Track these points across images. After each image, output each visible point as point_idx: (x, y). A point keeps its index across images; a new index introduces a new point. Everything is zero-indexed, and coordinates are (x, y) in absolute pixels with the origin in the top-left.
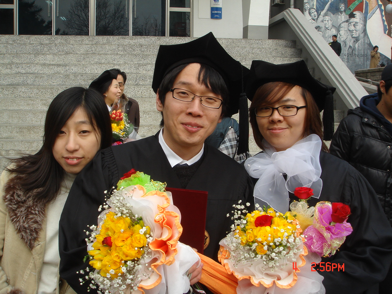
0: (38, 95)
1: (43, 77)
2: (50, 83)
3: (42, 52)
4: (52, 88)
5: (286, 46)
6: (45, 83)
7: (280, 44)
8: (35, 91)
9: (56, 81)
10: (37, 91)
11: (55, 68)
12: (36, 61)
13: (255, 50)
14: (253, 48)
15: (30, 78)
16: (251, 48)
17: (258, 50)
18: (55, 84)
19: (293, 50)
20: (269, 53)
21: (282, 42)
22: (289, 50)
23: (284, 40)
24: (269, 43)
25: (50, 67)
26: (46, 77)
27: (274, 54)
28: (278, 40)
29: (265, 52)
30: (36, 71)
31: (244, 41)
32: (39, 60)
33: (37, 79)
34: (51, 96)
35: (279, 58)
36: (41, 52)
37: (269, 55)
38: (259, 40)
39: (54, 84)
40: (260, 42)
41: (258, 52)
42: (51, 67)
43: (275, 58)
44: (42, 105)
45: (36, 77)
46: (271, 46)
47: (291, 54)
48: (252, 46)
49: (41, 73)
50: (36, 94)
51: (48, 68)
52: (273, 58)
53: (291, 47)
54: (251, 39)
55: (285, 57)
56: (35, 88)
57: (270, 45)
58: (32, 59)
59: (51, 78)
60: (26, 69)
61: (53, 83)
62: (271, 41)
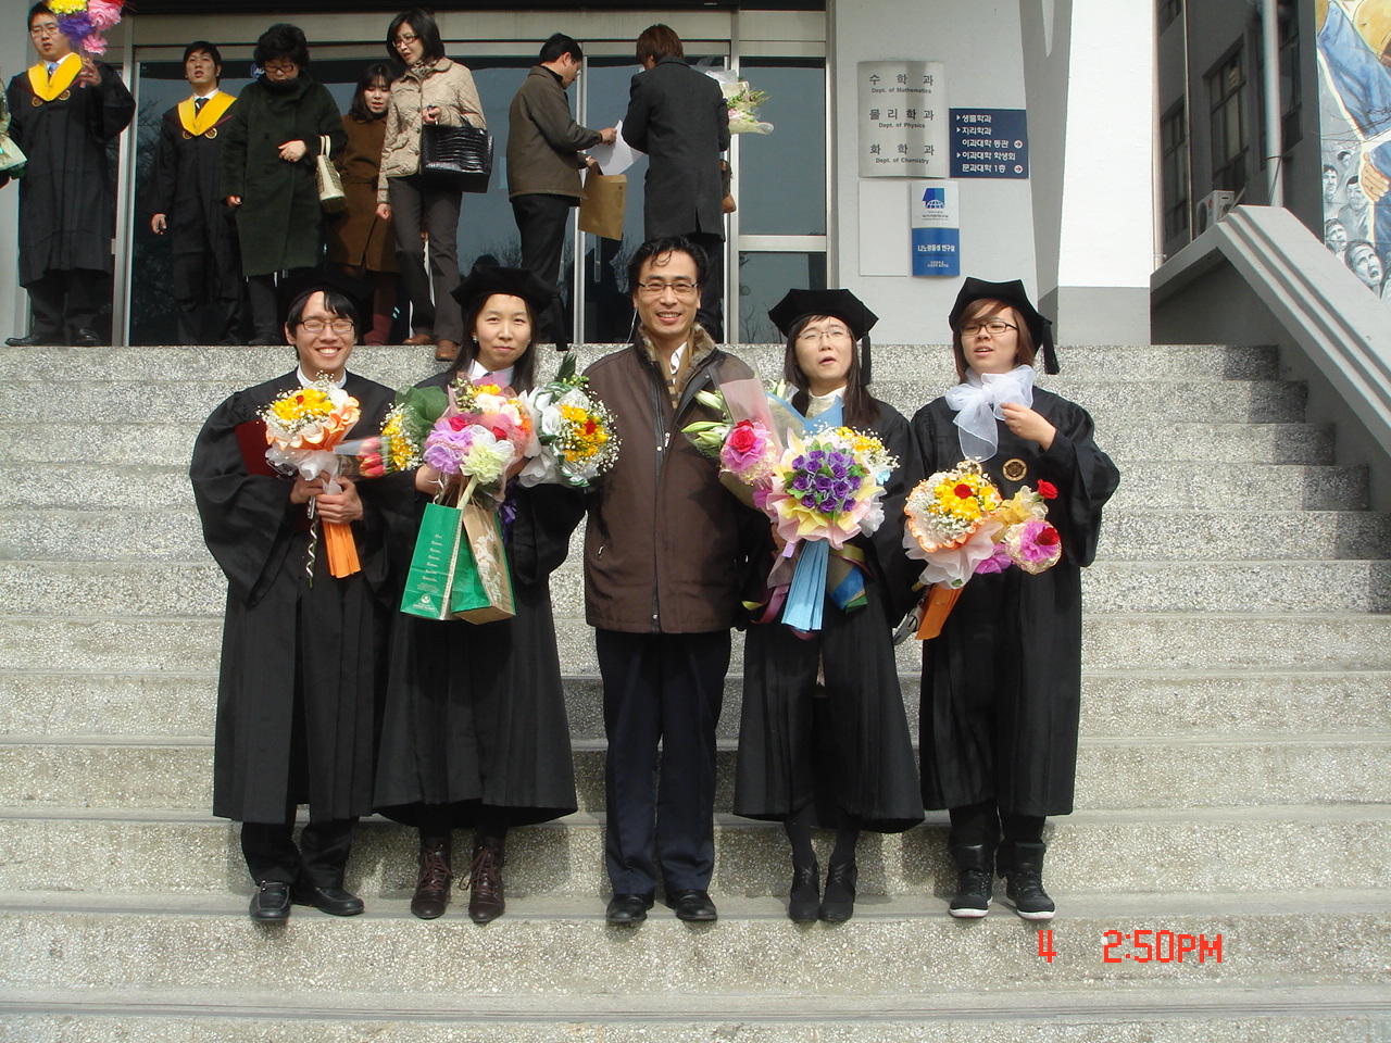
0: (71, 599)
1: (112, 521)
2: (138, 550)
3: (146, 415)
4: (132, 571)
5: (1231, 374)
6: (120, 547)
7: (1206, 363)
8: (62, 583)
9: (167, 540)
10: (71, 584)
11: (174, 482)
12: (107, 452)
13: (1086, 393)
15: (55, 524)
16: (1069, 384)
17: (1103, 393)
18: (161, 551)
19: (1265, 387)
20: (1154, 403)
21: (1212, 356)
22: (1245, 388)
23: (1224, 347)
24: (1152, 362)
25: (156, 480)
26: (125, 523)
27: (1175, 406)
28: (1197, 347)
29: (1134, 403)
30: (95, 498)
32: (123, 451)
33: (84, 530)
34: (127, 607)
35: (1199, 426)
36: (140, 415)
37: (1153, 417)
38: (1108, 348)
39: (156, 553)
40: (1111, 356)
42: (159, 478)
43: (1180, 425)
44: (74, 646)
45: (81, 522)
46: (1163, 375)
47: (1256, 406)
48: (1075, 378)
49: (115, 504)
50: (64, 596)
51: (145, 484)
52: (1170, 425)
53: (1254, 376)
54: (1070, 348)
55: (1228, 422)
56: (61, 571)
57: (1158, 372)
58: (93, 447)
59: (146, 528)
61: (155, 547)
62: (1161, 351)
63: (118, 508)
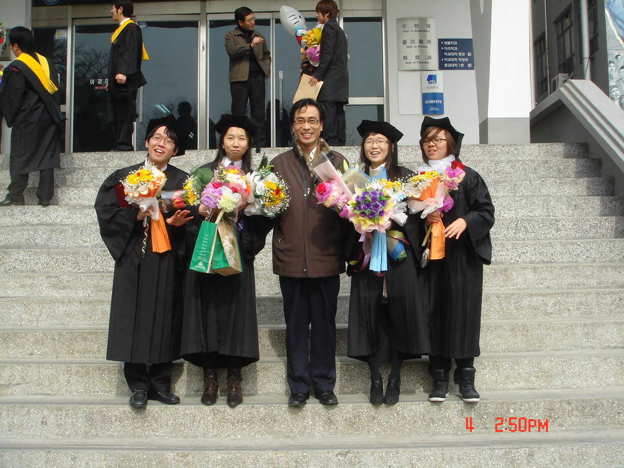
0: (48, 266)
1: (66, 231)
2: (78, 243)
5: (566, 156)
6: (70, 242)
7: (556, 151)
8: (44, 258)
9: (90, 239)
10: (48, 259)
13: (501, 166)
14: (498, 163)
15: (41, 232)
16: (493, 161)
17: (509, 166)
18: (88, 244)
19: (582, 161)
20: (532, 169)
21: (558, 148)
22: (573, 162)
23: (563, 144)
24: (531, 151)
25: (85, 212)
26: (71, 231)
27: (541, 171)
28: (551, 144)
29: (523, 169)
30: (58, 220)
31: (479, 150)
32: (70, 199)
33: (54, 235)
34: (73, 269)
35: (552, 179)
37: (532, 176)
38: (511, 145)
39: (86, 244)
40: (512, 149)
41: (508, 168)
43: (544, 179)
44: (50, 287)
45: (52, 231)
46: (536, 157)
47: (578, 170)
48: (496, 159)
49: (67, 223)
50: (45, 264)
51: (80, 214)
52: (539, 179)
53: (577, 157)
54: (494, 145)
55: (566, 177)
56: (44, 253)
57: (534, 156)
59: (81, 233)
60: (39, 216)
61: (85, 242)
62: (535, 146)
63: (68, 225)
